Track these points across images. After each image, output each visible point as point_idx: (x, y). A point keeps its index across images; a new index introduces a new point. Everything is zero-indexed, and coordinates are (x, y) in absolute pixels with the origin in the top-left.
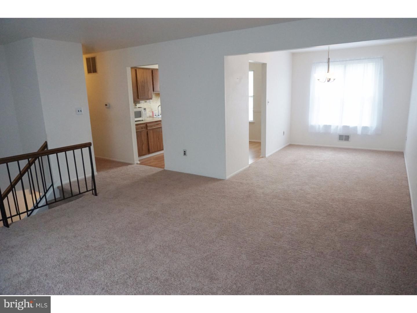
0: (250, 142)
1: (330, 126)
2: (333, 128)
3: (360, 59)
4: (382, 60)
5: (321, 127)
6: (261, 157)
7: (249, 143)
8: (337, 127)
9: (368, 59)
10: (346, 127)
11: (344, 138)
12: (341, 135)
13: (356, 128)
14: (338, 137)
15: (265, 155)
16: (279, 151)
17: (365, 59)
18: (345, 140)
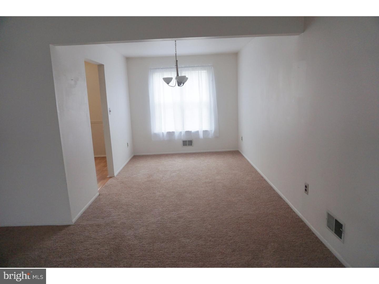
0: (96, 158)
1: (173, 133)
2: (177, 134)
3: (194, 67)
4: (212, 68)
5: (165, 134)
6: (108, 177)
7: (95, 160)
8: (181, 133)
9: (201, 66)
10: (188, 133)
11: (188, 143)
12: (184, 140)
13: (197, 132)
14: (182, 143)
15: (114, 174)
16: (126, 165)
17: (199, 66)
18: (188, 145)
